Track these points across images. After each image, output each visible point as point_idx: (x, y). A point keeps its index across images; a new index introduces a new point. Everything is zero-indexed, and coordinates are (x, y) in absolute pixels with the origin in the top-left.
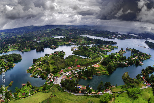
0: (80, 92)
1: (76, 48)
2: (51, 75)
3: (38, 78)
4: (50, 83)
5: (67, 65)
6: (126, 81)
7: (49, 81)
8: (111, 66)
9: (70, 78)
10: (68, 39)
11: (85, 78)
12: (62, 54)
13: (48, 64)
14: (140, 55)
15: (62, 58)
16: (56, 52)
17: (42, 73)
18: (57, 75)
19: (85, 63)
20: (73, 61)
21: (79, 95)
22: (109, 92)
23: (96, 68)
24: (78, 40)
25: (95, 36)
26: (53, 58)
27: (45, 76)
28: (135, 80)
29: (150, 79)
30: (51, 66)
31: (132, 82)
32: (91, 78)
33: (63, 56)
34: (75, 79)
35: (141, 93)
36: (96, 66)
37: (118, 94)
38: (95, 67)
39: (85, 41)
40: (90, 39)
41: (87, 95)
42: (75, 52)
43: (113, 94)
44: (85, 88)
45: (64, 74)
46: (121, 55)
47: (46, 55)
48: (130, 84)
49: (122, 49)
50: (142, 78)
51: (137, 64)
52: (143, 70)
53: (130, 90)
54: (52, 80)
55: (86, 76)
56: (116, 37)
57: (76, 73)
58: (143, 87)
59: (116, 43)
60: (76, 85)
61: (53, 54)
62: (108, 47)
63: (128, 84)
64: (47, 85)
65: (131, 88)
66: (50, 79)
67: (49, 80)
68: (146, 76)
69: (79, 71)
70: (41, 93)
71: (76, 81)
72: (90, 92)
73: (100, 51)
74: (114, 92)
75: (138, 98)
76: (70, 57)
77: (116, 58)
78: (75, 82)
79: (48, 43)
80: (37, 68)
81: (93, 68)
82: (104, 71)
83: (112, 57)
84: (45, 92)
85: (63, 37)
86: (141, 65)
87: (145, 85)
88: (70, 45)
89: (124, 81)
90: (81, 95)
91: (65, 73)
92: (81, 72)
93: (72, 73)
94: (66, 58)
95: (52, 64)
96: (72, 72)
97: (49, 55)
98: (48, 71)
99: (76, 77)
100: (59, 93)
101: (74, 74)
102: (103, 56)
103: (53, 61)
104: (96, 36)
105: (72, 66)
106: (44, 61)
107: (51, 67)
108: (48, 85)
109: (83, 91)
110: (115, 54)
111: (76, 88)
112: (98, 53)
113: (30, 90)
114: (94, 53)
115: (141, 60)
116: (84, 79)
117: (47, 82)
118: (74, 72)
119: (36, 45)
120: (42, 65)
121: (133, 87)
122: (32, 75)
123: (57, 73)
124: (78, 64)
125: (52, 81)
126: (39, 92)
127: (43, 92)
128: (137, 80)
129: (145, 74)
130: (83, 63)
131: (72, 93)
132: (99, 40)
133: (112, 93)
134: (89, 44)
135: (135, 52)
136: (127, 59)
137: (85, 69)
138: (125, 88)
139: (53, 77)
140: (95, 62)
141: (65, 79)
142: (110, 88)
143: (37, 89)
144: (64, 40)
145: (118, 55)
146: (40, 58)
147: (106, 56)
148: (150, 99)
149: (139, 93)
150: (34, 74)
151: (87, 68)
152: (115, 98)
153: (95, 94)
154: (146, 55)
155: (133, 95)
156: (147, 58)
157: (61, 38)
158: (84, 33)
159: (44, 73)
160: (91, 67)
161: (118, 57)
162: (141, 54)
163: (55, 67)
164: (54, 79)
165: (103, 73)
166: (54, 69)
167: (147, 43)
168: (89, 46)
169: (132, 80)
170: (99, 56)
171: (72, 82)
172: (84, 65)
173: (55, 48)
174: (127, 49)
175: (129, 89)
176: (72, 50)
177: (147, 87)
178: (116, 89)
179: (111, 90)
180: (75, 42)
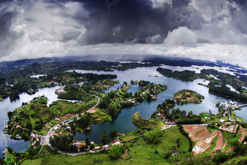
0: (79, 150)
1: (61, 89)
2: (34, 133)
3: (18, 139)
4: (36, 145)
5: (53, 116)
6: (139, 124)
7: (35, 142)
8: (112, 108)
9: (61, 133)
10: (49, 78)
11: (81, 129)
12: (43, 100)
13: (27, 117)
14: (151, 88)
15: (44, 107)
16: (35, 98)
17: (22, 131)
18: (43, 131)
19: (77, 109)
20: (60, 109)
21: (79, 155)
22: (118, 143)
23: (93, 114)
24: (64, 77)
25: (85, 69)
26: (32, 107)
27: (27, 135)
28: (150, 121)
29: (171, 116)
30: (31, 119)
31: (147, 124)
32: (89, 128)
33: (45, 103)
34: (67, 134)
35: (164, 135)
36: (92, 111)
37: (132, 144)
38: (90, 112)
39: (73, 79)
40: (80, 75)
41: (90, 153)
42: (61, 96)
43: (124, 145)
44: (85, 144)
45: (52, 129)
46: (124, 92)
47: (23, 104)
48: (145, 127)
49: (125, 83)
50: (160, 116)
51: (149, 100)
52: (159, 106)
53: (147, 134)
54: (38, 140)
55: (81, 128)
56: (115, 68)
57: (66, 126)
58: (164, 127)
59: (115, 77)
60: (71, 141)
61: (31, 102)
62: (105, 83)
63: (142, 127)
64: (33, 148)
65: (148, 132)
66: (35, 139)
67: (33, 141)
68: (165, 113)
69: (70, 121)
70: (29, 161)
71: (70, 136)
72: (92, 148)
73: (95, 90)
74: (125, 142)
75: (161, 142)
76: (55, 103)
77: (118, 97)
78: (69, 138)
79: (23, 85)
80: (14, 125)
81: (89, 114)
82: (105, 116)
83: (112, 96)
84: (34, 159)
85: (42, 75)
86: (154, 100)
87: (166, 124)
88: (53, 85)
89: (136, 125)
90: (82, 155)
91: (52, 127)
92: (73, 122)
93: (62, 126)
94: (50, 106)
95: (33, 116)
96: (61, 124)
97: (26, 104)
98: (29, 126)
99: (68, 130)
100: (52, 157)
101: (65, 126)
102: (100, 96)
103: (34, 112)
104: (88, 70)
105: (60, 115)
106: (22, 113)
107: (33, 121)
108: (35, 147)
109: (83, 149)
110: (116, 92)
111: (72, 145)
112: (92, 93)
114: (87, 94)
115: (153, 94)
116: (79, 131)
117: (33, 144)
118: (63, 124)
119: (9, 91)
120: (21, 120)
121: (149, 130)
122: (11, 136)
123: (42, 129)
124: (67, 111)
125: (38, 142)
126: (26, 160)
127: (31, 159)
128: (153, 120)
129: (162, 110)
130: (74, 110)
131: (68, 154)
132: (91, 74)
133: (123, 144)
134: (78, 81)
135: (143, 84)
136: (133, 95)
137: (78, 118)
138: (139, 134)
139: (37, 135)
140: (90, 107)
141: (54, 136)
142: (118, 137)
143: (22, 155)
144: (44, 79)
145: (120, 92)
146: (16, 110)
147: (104, 96)
149: (160, 136)
150: (14, 134)
151: (80, 116)
152: (129, 148)
153: (99, 149)
154: (160, 86)
155: (153, 140)
156: (162, 90)
157: (40, 77)
158: (71, 68)
159: (25, 131)
160: (86, 113)
161: (120, 94)
162: (152, 85)
163: (38, 120)
164: (40, 139)
165: (103, 119)
166: (37, 123)
167: (159, 70)
168: (79, 84)
169: (146, 121)
170: (94, 97)
171: (65, 138)
172: (76, 113)
173: (34, 93)
174: (132, 83)
175: (145, 134)
176: (56, 93)
177: (170, 126)
178: (127, 137)
179: (121, 140)
180: (59, 82)
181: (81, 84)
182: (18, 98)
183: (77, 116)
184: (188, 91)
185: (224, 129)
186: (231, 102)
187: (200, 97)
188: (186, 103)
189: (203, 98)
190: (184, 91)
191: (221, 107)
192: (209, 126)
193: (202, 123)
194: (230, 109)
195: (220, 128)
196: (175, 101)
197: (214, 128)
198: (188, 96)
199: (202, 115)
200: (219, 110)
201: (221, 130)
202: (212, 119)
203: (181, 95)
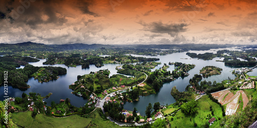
0: (126, 121)
1: (121, 67)
2: (93, 95)
3: (79, 96)
4: (91, 105)
5: (111, 85)
6: (177, 96)
7: (91, 103)
8: (156, 83)
9: (114, 100)
10: (113, 58)
11: (131, 100)
12: (106, 73)
13: (92, 82)
14: (183, 67)
15: (106, 77)
16: (101, 70)
17: (84, 91)
18: (101, 96)
19: (130, 82)
20: (118, 81)
21: (125, 126)
22: (160, 116)
23: (142, 88)
24: (123, 59)
25: (138, 54)
26: (98, 76)
27: (87, 95)
28: (185, 93)
29: (201, 87)
30: (95, 84)
31: (184, 96)
32: (137, 100)
33: (108, 75)
34: (120, 102)
35: (198, 105)
36: (141, 85)
37: (172, 117)
38: (140, 86)
39: (129, 60)
40: (134, 58)
41: (135, 126)
42: (119, 71)
43: (166, 119)
44: (132, 115)
45: (108, 95)
46: (165, 71)
47: (91, 73)
48: (182, 99)
49: (165, 64)
50: (192, 88)
51: (183, 76)
52: (191, 80)
53: (184, 106)
54: (94, 101)
55: (131, 98)
56: (158, 54)
57: (120, 95)
58: (197, 98)
59: (159, 59)
60: (121, 110)
61: (98, 72)
62: (152, 64)
63: (180, 100)
64: (87, 107)
65: (184, 103)
66: (92, 100)
67: (90, 101)
68: (196, 85)
69: (124, 91)
70: (79, 117)
71: (121, 104)
72: (138, 120)
73: (144, 69)
74: (166, 115)
75: (198, 113)
76: (114, 76)
77: (160, 74)
78: (120, 106)
79: (93, 61)
80: (80, 85)
81: (139, 87)
82: (150, 89)
83: (156, 73)
84: (84, 117)
85: (108, 56)
86: (187, 76)
87: (198, 95)
88: (114, 63)
89: (174, 98)
90: (127, 126)
91: (109, 93)
92: (126, 93)
93: (117, 94)
94: (111, 77)
95: (96, 82)
96: (116, 93)
97: (94, 73)
98: (91, 89)
99: (121, 99)
100: (100, 122)
101: (119, 95)
102: (148, 74)
103: (98, 80)
104: (139, 54)
105: (116, 86)
106: (89, 79)
107: (95, 86)
108: (89, 107)
109: (130, 120)
110: (159, 71)
111: (121, 114)
112: (142, 71)
113: (67, 109)
114: (138, 72)
115: (185, 72)
116: (129, 101)
117: (89, 104)
118: (118, 93)
120: (86, 83)
121: (185, 101)
122: (74, 91)
123: (100, 93)
124: (122, 83)
125: (94, 103)
126: (76, 115)
127: (81, 116)
128: (188, 93)
129: (193, 83)
130: (128, 83)
131: (116, 123)
132: (142, 58)
133: (164, 118)
134: (132, 62)
135: (178, 65)
136: (171, 73)
137: (130, 90)
138: (177, 106)
139: (95, 98)
140: (140, 81)
141: (109, 101)
142: (160, 110)
143: (75, 109)
145: (162, 71)
146: (85, 75)
147: (151, 73)
148: (211, 107)
149: (195, 107)
150: (76, 91)
151: (132, 88)
152: (170, 123)
153: (143, 122)
154: (190, 65)
155: (190, 111)
156: (191, 68)
157: (106, 57)
158: (128, 52)
159: (87, 91)
160: (136, 86)
161: (162, 72)
162: (184, 65)
163: (99, 86)
164: (96, 101)
165: (149, 92)
166: (98, 88)
167: (188, 54)
168: (133, 64)
169: (182, 93)
170: (143, 74)
171: (117, 106)
172: (129, 85)
173: (100, 67)
174: (170, 64)
175: (182, 106)
176: (116, 69)
177: (201, 96)
178: (168, 110)
179: (163, 113)
180: (119, 61)
181: (135, 64)
182: (88, 68)
183: (130, 87)
184: (210, 67)
185: (244, 88)
186: (243, 68)
187: (220, 70)
188: (210, 75)
189: (222, 70)
190: (207, 67)
191: (237, 73)
192: (231, 89)
193: (226, 88)
194: (244, 73)
195: (241, 88)
196: (202, 75)
197: (236, 89)
198: (211, 70)
199: (223, 82)
200: (236, 76)
201: (242, 90)
202: (232, 83)
203: (205, 71)
